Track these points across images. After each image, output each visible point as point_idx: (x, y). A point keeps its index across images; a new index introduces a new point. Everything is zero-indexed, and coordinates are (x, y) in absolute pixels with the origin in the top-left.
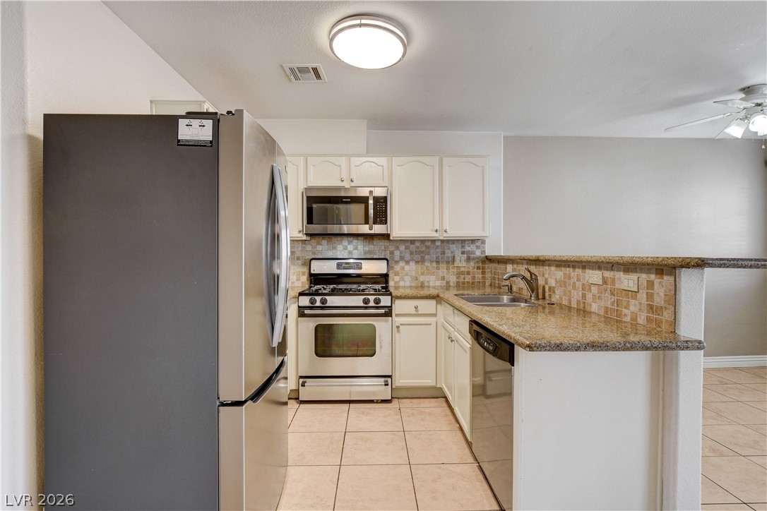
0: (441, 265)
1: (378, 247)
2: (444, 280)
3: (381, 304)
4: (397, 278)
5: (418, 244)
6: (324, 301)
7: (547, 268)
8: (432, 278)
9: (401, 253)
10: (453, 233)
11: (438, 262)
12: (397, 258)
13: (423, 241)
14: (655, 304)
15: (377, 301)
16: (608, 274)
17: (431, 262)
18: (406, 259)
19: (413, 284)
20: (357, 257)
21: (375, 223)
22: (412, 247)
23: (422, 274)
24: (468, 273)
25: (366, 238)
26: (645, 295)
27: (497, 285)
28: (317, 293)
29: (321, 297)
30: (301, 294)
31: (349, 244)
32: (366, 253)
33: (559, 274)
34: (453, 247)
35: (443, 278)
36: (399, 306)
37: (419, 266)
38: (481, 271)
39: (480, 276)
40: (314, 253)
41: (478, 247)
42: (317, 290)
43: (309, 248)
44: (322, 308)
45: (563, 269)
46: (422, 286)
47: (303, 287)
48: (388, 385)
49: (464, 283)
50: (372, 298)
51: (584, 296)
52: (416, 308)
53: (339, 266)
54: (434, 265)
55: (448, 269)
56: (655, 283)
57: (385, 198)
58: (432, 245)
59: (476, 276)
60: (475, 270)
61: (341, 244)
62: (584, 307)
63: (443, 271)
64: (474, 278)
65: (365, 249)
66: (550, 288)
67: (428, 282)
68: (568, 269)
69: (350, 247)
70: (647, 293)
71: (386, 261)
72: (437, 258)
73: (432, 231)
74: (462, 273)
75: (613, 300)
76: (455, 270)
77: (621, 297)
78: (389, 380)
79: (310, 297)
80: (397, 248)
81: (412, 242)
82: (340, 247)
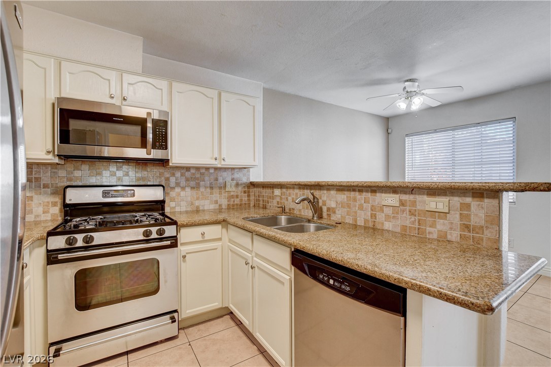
0: (214, 190)
1: (152, 175)
2: (217, 203)
3: (166, 235)
4: (173, 204)
5: (193, 171)
6: (88, 240)
7: (325, 192)
8: (207, 202)
9: (176, 180)
10: (230, 162)
11: (212, 188)
12: (172, 184)
13: (198, 169)
14: (472, 223)
15: (160, 232)
16: (405, 197)
17: (206, 187)
18: (181, 185)
19: (189, 209)
20: (128, 184)
21: (154, 147)
22: (188, 174)
23: (198, 199)
24: (237, 196)
25: (139, 164)
26: (458, 216)
27: (261, 206)
28: (77, 230)
29: (84, 235)
30: (51, 233)
31: (117, 170)
32: (138, 179)
33: (342, 197)
34: (225, 174)
35: (216, 202)
36: (185, 235)
37: (194, 192)
38: (247, 194)
39: (246, 198)
40: (70, 180)
41: (244, 175)
42: (76, 226)
43: (62, 173)
44: (85, 248)
45: (346, 192)
46: (197, 211)
47: (53, 221)
48: (175, 321)
49: (233, 205)
50: (154, 230)
51: (373, 216)
52: (203, 234)
53: (105, 194)
54: (208, 190)
55: (220, 193)
56: (472, 206)
57: (166, 122)
58: (206, 173)
59: (243, 199)
60: (243, 194)
61: (107, 169)
62: (374, 225)
63: (216, 196)
64: (241, 200)
65: (137, 175)
66: (329, 209)
67: (203, 206)
68: (352, 193)
69: (119, 174)
70: (461, 214)
71: (162, 188)
72: (211, 184)
73: (212, 158)
74: (232, 197)
75: (413, 219)
76: (226, 194)
77: (424, 217)
78: (175, 315)
79: (66, 237)
80: (173, 175)
81: (188, 169)
82: (106, 173)
